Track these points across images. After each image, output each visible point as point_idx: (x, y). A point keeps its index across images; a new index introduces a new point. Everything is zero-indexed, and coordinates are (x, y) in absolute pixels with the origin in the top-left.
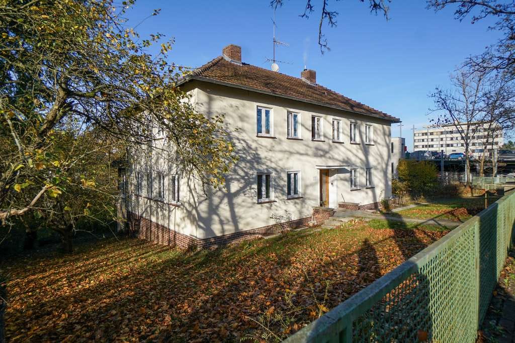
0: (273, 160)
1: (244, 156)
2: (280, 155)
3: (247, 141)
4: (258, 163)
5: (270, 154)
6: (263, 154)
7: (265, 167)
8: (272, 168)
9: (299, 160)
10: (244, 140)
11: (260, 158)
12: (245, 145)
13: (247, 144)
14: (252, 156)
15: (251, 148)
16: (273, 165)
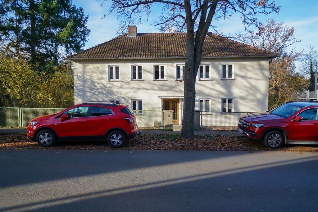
0: (122, 93)
1: (101, 91)
2: (129, 90)
3: (103, 84)
4: (111, 94)
5: (120, 90)
6: (115, 90)
7: (116, 97)
8: (121, 97)
9: (147, 93)
10: (102, 84)
11: (113, 92)
12: (102, 86)
13: (104, 85)
14: (107, 91)
15: (106, 87)
16: (122, 96)
